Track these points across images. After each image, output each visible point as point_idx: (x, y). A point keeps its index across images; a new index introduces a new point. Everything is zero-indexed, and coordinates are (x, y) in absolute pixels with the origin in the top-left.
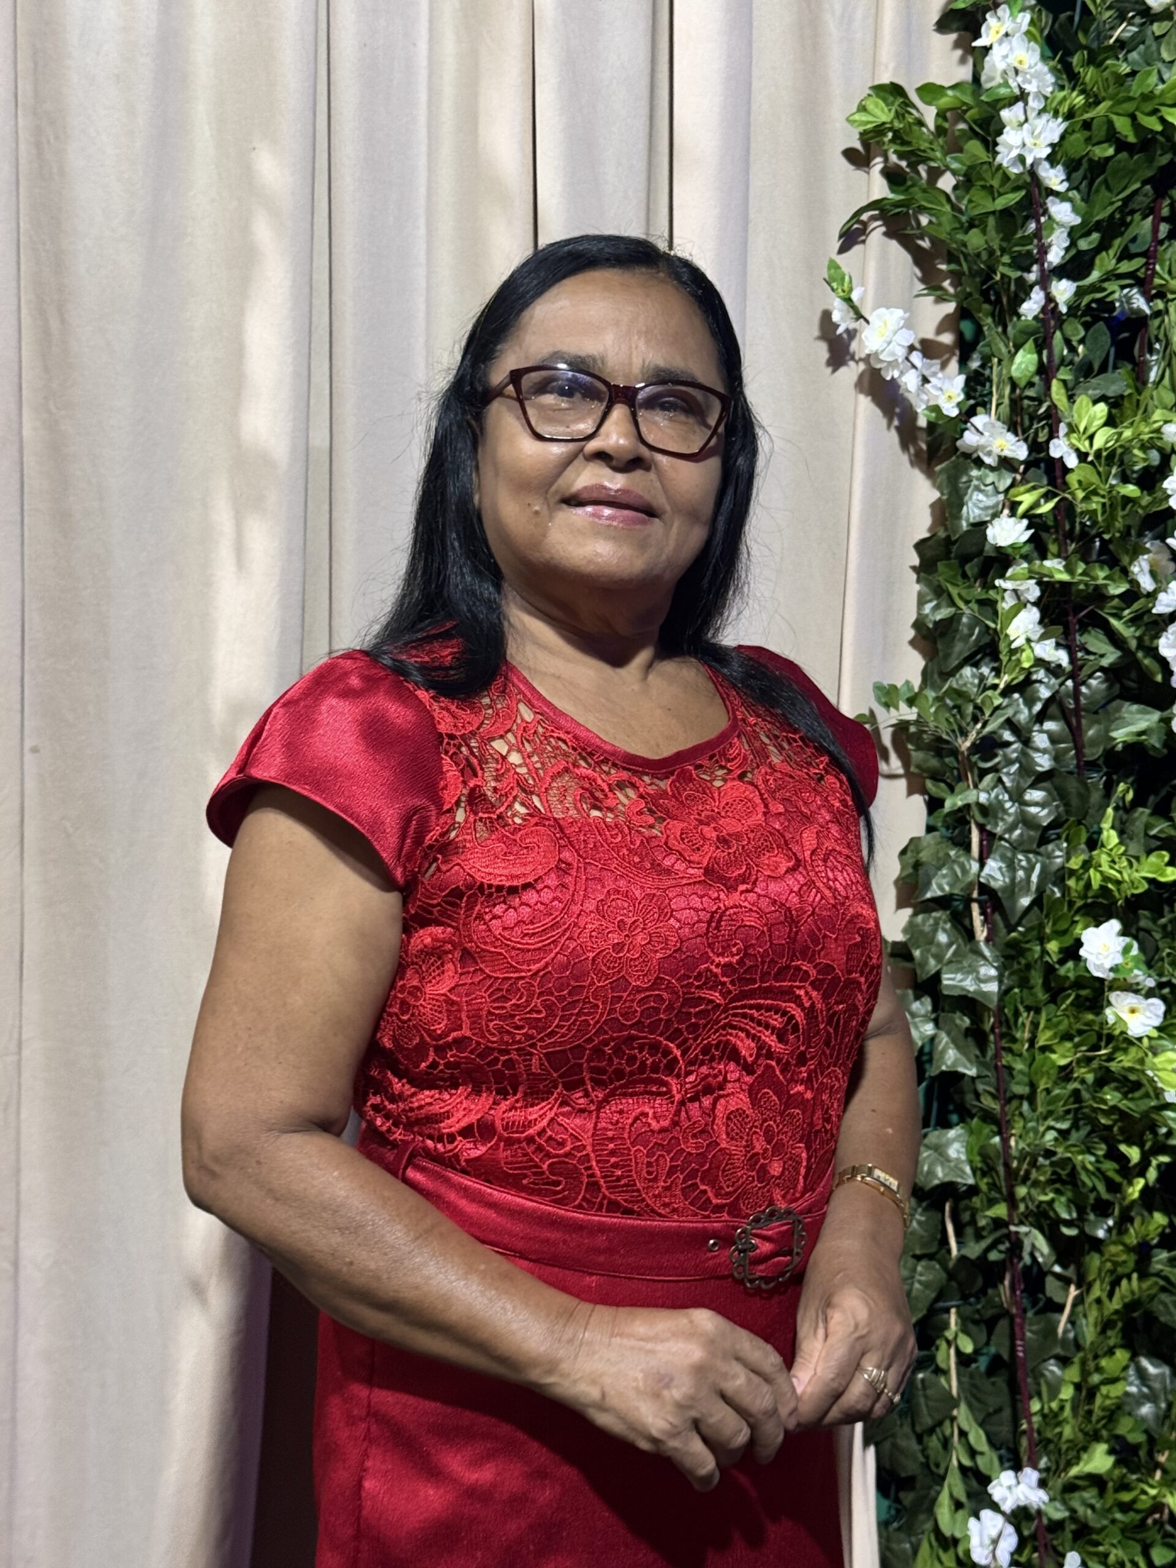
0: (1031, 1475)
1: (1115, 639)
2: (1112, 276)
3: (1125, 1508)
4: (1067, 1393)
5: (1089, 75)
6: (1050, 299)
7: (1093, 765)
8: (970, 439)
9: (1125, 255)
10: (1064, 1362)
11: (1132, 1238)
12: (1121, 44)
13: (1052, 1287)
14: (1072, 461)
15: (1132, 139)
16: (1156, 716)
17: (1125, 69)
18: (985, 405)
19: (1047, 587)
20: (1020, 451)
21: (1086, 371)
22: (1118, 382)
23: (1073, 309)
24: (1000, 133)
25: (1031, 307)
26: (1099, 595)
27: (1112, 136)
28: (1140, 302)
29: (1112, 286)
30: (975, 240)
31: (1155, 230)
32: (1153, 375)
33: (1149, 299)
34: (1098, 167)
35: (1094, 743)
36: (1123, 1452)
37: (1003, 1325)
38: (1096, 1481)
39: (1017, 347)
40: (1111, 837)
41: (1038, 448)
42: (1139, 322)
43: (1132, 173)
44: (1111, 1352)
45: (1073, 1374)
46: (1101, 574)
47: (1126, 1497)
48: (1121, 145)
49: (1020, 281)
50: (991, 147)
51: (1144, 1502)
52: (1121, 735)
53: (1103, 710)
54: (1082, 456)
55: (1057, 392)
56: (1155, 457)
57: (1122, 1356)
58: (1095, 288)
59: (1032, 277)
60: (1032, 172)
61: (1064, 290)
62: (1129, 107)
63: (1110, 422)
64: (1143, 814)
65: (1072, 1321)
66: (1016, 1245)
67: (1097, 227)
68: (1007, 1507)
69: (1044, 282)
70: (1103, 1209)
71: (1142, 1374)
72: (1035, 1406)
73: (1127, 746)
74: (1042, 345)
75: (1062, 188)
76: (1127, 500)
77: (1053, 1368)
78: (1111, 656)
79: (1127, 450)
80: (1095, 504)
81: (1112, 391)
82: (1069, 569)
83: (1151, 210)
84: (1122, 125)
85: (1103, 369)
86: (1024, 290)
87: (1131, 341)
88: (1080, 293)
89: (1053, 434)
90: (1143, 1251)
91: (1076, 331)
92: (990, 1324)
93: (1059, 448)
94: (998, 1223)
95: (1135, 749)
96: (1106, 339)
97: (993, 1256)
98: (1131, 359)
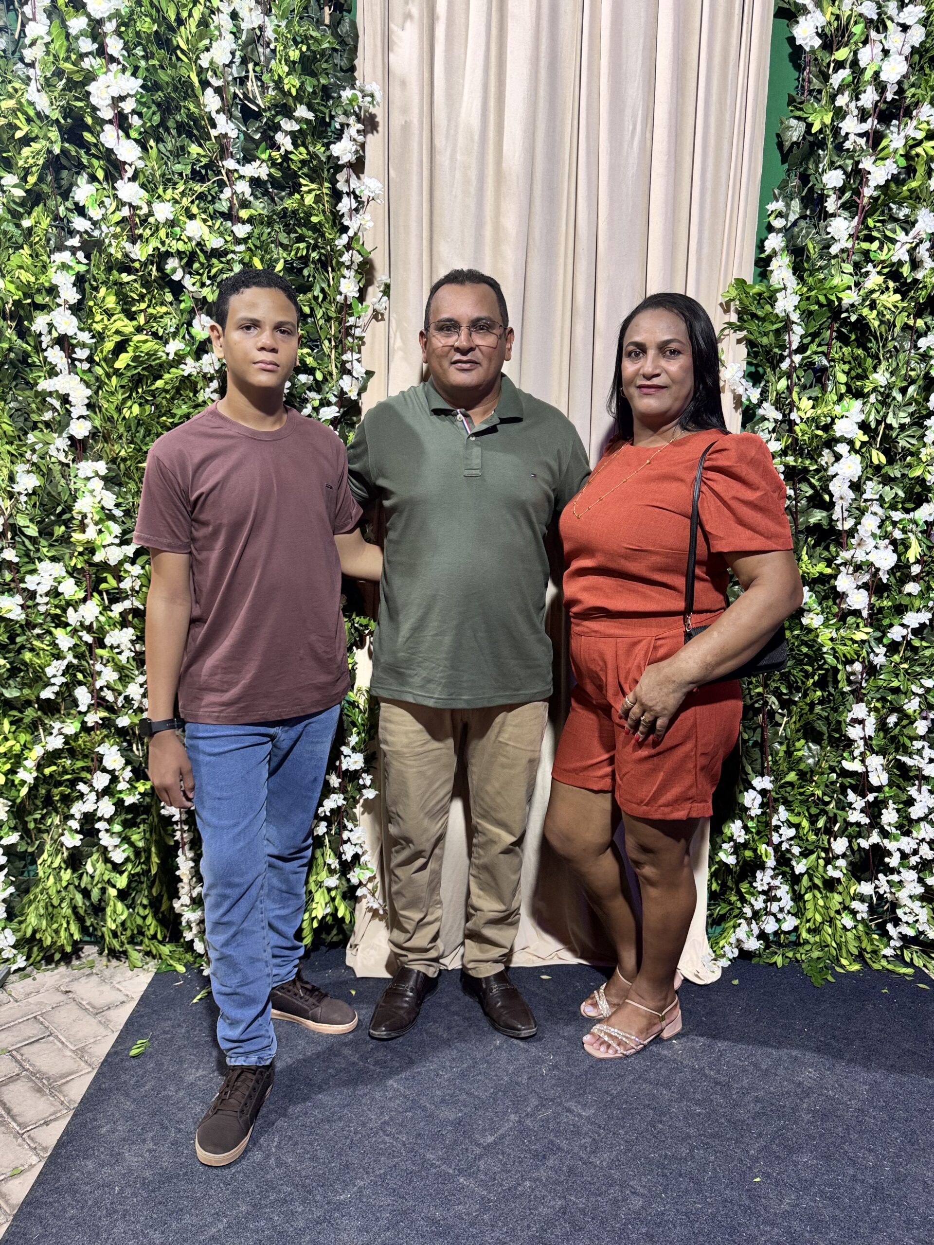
0: (767, 779)
1: (812, 486)
2: (816, 353)
3: (801, 794)
4: (781, 754)
5: (810, 280)
6: (792, 361)
7: (801, 532)
8: (760, 412)
9: (819, 345)
10: (781, 744)
11: (808, 700)
12: (821, 268)
13: (778, 717)
14: (798, 421)
15: (825, 303)
16: (824, 514)
17: (822, 276)
18: (766, 400)
19: (787, 466)
20: (780, 417)
21: (804, 388)
22: (816, 392)
23: (800, 365)
24: (776, 301)
25: (785, 365)
26: (806, 470)
27: (818, 303)
28: (825, 362)
29: (815, 357)
30: (765, 341)
31: (831, 335)
32: (829, 389)
33: (829, 361)
34: (811, 313)
35: (802, 523)
36: (802, 775)
37: (759, 730)
38: (791, 784)
39: (780, 379)
40: (805, 557)
41: (784, 415)
42: (824, 369)
43: (823, 314)
44: (799, 740)
45: (784, 748)
46: (807, 462)
47: (802, 790)
48: (821, 305)
49: (781, 355)
50: (773, 306)
51: (808, 792)
52: (812, 521)
53: (806, 512)
54: (802, 419)
55: (795, 396)
56: (829, 420)
57: (803, 741)
58: (808, 357)
59: (785, 354)
60: (788, 316)
61: (797, 358)
62: (824, 292)
63: (813, 407)
64: (819, 550)
65: (784, 730)
66: (766, 703)
67: (810, 335)
68: (758, 789)
69: (790, 356)
70: (798, 690)
71: (810, 749)
72: (770, 758)
73: (815, 524)
74: (789, 377)
75: (798, 321)
76: (817, 436)
77: (776, 745)
78: (810, 492)
79: (819, 417)
80: (806, 437)
81: (814, 395)
82: (796, 461)
83: (829, 328)
84: (822, 299)
85: (811, 387)
86: (782, 358)
87: (821, 377)
88: (803, 359)
89: (791, 411)
90: (812, 705)
91: (801, 373)
92: (754, 730)
93: (794, 416)
94: (759, 694)
95: (818, 526)
96: (812, 375)
97: (757, 705)
98: (821, 383)
